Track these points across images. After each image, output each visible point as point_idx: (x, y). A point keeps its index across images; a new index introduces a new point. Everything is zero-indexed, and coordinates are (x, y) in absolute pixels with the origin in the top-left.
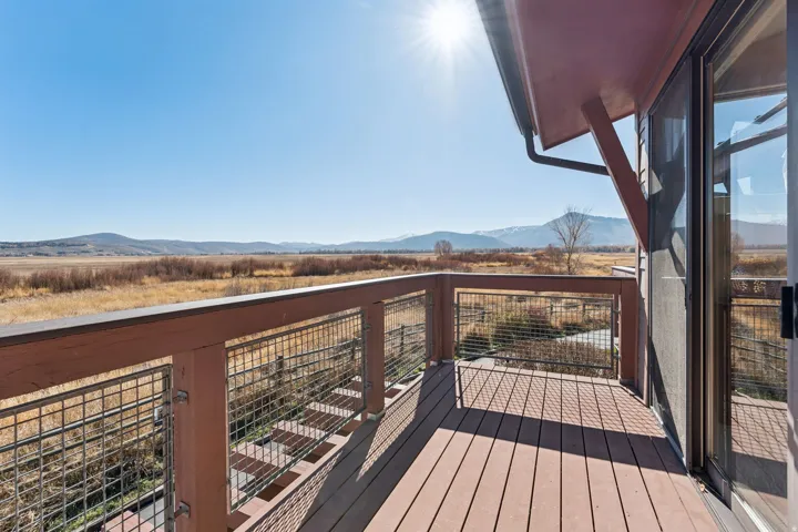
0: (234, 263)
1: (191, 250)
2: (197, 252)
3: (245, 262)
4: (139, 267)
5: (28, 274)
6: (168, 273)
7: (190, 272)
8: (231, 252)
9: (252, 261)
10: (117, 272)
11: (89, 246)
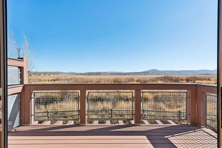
0: (188, 78)
1: (176, 73)
2: (178, 74)
3: (192, 77)
4: (158, 78)
5: (136, 79)
6: (165, 80)
7: (171, 80)
8: (190, 74)
9: (195, 77)
10: (152, 79)
11: (150, 73)
